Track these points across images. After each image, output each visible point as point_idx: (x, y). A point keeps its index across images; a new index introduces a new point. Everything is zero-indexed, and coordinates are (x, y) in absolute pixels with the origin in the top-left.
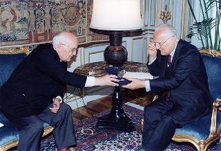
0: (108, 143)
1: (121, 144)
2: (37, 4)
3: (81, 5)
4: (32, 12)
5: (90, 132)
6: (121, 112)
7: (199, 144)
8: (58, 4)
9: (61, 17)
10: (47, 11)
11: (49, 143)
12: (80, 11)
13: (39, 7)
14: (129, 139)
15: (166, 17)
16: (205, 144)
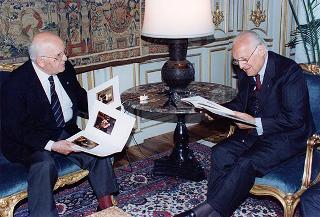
0: (165, 196)
1: (182, 197)
2: (71, 5)
3: (132, 4)
4: (63, 15)
5: (143, 180)
6: (187, 152)
7: (285, 199)
8: (100, 4)
9: (104, 21)
10: (85, 13)
11: (84, 194)
12: (132, 13)
13: (73, 9)
14: (196, 191)
15: (258, 18)
16: (294, 199)
